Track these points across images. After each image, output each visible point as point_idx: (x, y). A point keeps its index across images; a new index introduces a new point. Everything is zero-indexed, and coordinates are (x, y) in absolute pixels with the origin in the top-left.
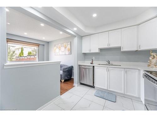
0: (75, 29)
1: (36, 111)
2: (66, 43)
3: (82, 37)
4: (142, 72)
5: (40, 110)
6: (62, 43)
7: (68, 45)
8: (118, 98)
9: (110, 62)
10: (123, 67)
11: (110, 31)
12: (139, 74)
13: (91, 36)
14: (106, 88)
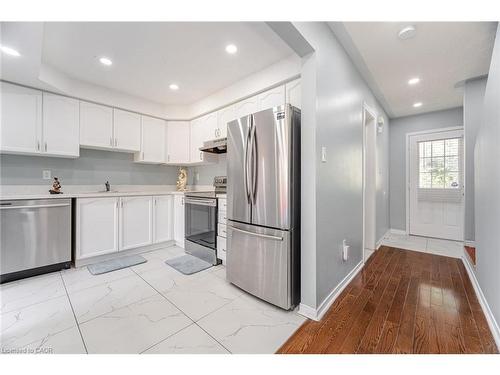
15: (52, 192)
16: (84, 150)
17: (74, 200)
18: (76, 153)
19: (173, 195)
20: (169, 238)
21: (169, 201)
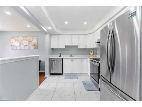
0: (50, 28)
1: (26, 101)
2: (31, 37)
3: (51, 34)
4: (89, 60)
5: (28, 101)
6: (25, 37)
7: (33, 39)
8: (78, 77)
9: (72, 55)
10: (80, 58)
11: (73, 34)
12: (87, 61)
13: (59, 35)
14: (71, 73)
15: (60, 57)
16: (66, 46)
17: (63, 59)
18: (64, 47)
19: (87, 59)
20: (86, 73)
21: (86, 61)
